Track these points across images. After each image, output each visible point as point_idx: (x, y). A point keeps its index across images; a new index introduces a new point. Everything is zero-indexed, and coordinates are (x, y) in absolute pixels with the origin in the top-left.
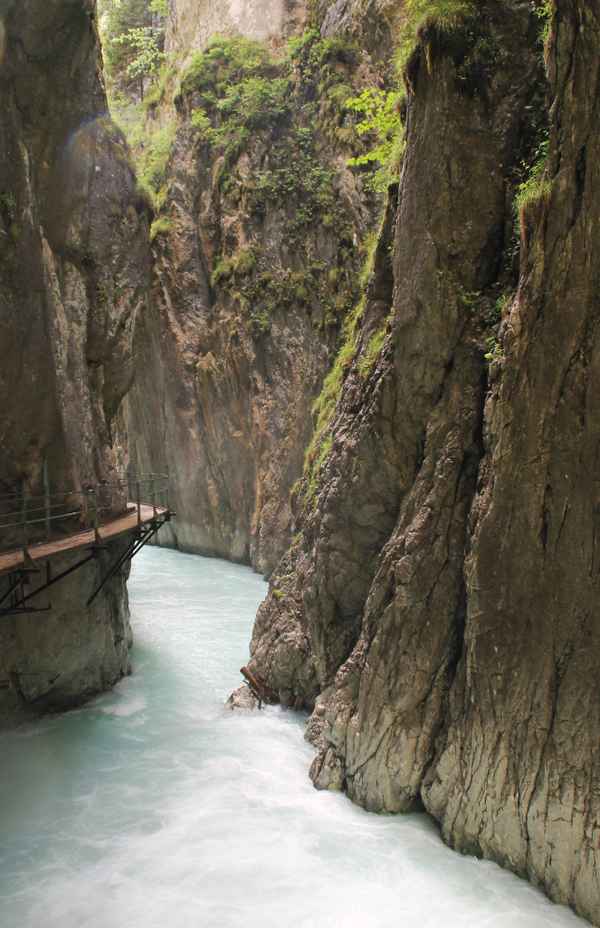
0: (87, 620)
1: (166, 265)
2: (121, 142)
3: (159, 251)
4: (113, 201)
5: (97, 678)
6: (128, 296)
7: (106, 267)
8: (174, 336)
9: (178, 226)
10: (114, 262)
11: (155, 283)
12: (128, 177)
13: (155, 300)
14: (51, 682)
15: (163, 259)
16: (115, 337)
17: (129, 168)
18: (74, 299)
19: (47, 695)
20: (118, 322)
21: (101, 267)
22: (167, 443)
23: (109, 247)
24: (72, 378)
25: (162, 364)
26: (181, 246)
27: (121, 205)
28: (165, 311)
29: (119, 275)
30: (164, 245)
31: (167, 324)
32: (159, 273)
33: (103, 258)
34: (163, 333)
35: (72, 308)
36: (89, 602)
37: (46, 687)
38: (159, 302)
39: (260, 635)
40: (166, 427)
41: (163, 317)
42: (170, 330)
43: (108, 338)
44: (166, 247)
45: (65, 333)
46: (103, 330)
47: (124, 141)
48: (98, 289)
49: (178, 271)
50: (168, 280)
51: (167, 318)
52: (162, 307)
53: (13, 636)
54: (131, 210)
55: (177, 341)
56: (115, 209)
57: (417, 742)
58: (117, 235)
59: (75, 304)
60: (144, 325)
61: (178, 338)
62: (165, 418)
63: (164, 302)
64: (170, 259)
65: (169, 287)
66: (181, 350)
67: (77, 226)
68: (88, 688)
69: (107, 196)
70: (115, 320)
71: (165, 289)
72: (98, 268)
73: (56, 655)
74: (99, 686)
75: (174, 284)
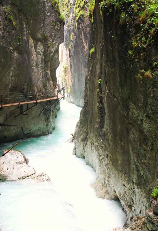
0: (38, 119)
1: (83, 25)
2: (56, 5)
3: (81, 20)
4: (53, 21)
5: (42, 132)
6: (56, 45)
7: (51, 39)
8: (84, 46)
9: (86, 13)
10: (53, 37)
11: (80, 30)
12: (58, 14)
13: (80, 35)
14: (30, 131)
15: (82, 23)
16: (53, 55)
17: (58, 12)
18: (39, 50)
19: (29, 134)
20: (54, 51)
21: (49, 39)
22: (82, 77)
23: (52, 34)
24: (37, 68)
25: (81, 54)
26: (87, 20)
27: (55, 23)
28: (82, 39)
29: (54, 40)
30: (82, 19)
31: (82, 43)
32: (81, 27)
33: (49, 37)
34: (81, 45)
35: (39, 52)
36: (39, 115)
37: (29, 132)
38: (81, 36)
39: (77, 127)
40: (82, 73)
41: (81, 41)
42: (83, 44)
43: (51, 55)
44: (83, 19)
45: (35, 59)
46: (49, 54)
47: (57, 5)
48: (48, 45)
49: (86, 27)
50: (83, 29)
51: (82, 41)
52: (81, 38)
53: (22, 120)
54: (58, 23)
55: (85, 48)
56: (54, 24)
57: (84, 145)
58: (54, 30)
59: (39, 51)
60: (77, 42)
61: (85, 47)
62: (82, 70)
63: (82, 36)
64: (84, 24)
65: (83, 32)
66: (86, 51)
67: (40, 33)
68: (39, 134)
69: (51, 21)
70: (53, 51)
71: (82, 32)
72: (48, 39)
73: (31, 125)
74: (42, 134)
75: (84, 31)
